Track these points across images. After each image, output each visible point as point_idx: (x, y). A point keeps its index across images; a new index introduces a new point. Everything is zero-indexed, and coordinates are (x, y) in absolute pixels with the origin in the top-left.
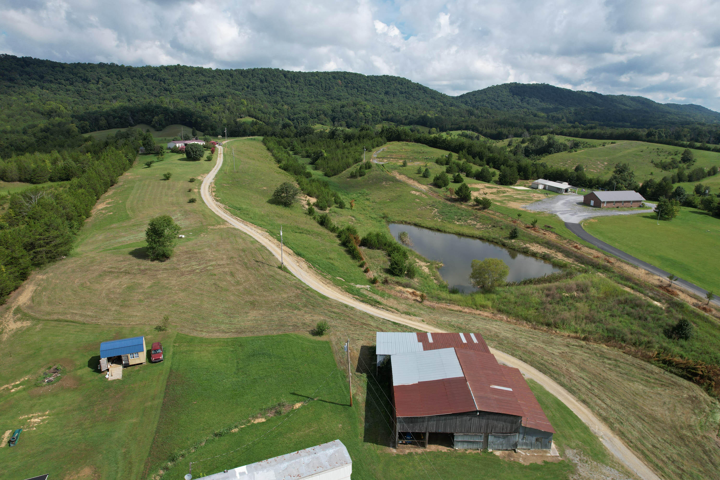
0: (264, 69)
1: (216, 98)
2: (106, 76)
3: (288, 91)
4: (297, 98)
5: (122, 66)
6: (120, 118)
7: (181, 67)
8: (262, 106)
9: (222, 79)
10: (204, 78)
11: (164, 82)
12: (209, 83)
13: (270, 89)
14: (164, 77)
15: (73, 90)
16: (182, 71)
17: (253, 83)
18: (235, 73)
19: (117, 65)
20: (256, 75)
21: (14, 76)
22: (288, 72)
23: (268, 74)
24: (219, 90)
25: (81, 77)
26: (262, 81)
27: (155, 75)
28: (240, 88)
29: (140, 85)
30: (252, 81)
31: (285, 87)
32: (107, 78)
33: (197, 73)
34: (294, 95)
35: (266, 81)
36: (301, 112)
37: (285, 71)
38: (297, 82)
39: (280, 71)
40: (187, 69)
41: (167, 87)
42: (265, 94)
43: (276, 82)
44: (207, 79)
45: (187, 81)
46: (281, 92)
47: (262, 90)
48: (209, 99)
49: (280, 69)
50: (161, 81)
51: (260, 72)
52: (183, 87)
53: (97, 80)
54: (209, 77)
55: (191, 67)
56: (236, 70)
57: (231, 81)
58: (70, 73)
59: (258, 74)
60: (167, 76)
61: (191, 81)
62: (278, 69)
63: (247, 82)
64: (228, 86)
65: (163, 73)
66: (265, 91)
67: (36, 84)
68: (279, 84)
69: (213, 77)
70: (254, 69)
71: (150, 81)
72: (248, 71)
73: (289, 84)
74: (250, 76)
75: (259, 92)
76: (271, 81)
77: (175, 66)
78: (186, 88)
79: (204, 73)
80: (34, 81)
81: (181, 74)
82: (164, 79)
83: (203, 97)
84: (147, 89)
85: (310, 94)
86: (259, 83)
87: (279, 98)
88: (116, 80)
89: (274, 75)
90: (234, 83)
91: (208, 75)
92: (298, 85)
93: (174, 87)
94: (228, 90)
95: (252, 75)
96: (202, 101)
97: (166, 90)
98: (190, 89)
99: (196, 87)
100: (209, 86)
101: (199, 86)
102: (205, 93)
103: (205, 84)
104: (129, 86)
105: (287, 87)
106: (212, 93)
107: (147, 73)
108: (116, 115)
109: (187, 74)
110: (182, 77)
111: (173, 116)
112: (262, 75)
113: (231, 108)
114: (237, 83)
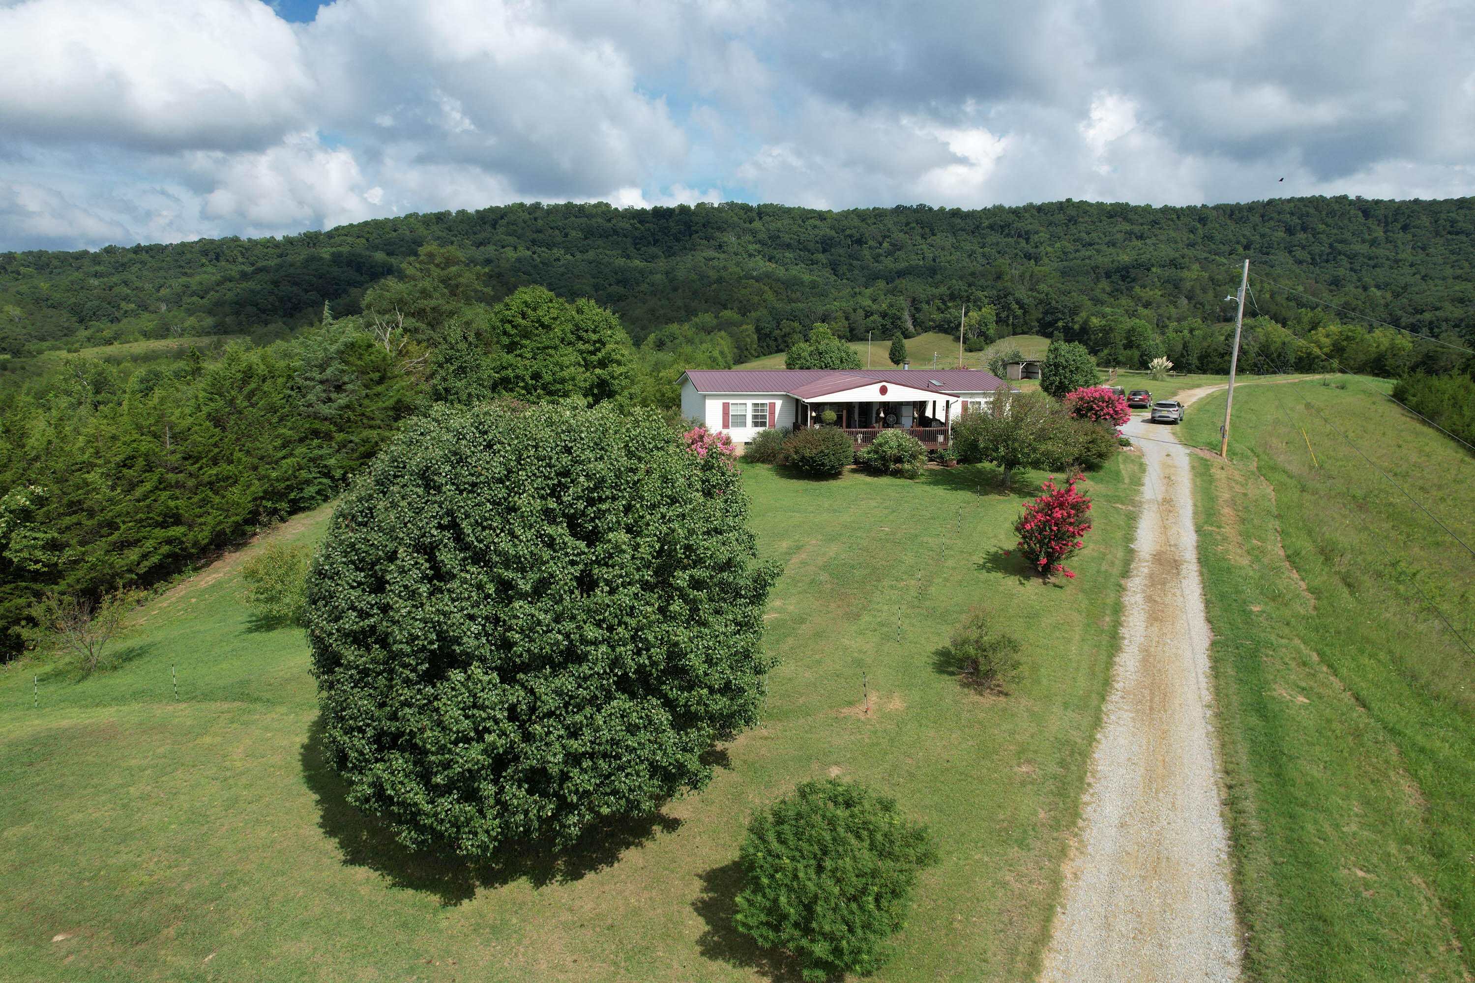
0: (1302, 200)
1: (1154, 270)
2: (901, 231)
3: (1380, 252)
4: (1407, 270)
5: (942, 210)
6: (884, 315)
7: (1074, 204)
8: (1301, 288)
9: (1177, 229)
10: (1127, 227)
11: (1027, 240)
12: (1141, 237)
13: (1316, 249)
14: (1029, 227)
15: (824, 261)
16: (1073, 213)
17: (1263, 236)
18: (1215, 213)
19: (931, 209)
20: (1275, 215)
21: (726, 239)
22: (1377, 202)
23: (1312, 210)
24: (1166, 252)
25: (851, 236)
26: (1290, 231)
27: (1008, 225)
28: (1227, 248)
29: (968, 246)
30: (1261, 230)
31: (1364, 241)
32: (901, 235)
33: (1111, 217)
34: (1397, 261)
35: (1304, 229)
36: (1447, 306)
37: (1367, 201)
38: (1405, 228)
39: (1351, 203)
40: (1088, 208)
41: (1032, 251)
42: (1300, 262)
43: (1335, 231)
44: (1137, 229)
45: (1083, 235)
46: (1352, 257)
47: (1290, 252)
48: (1133, 273)
49: (1352, 197)
50: (1019, 236)
51: (1287, 208)
52: (1070, 247)
53: (881, 239)
54: (1142, 224)
55: (1100, 205)
56: (1217, 208)
57: (1201, 232)
58: (832, 228)
59: (1279, 213)
60: (1036, 226)
61: (1094, 235)
62: (1345, 197)
63: (1247, 233)
64: (1191, 245)
65: (1030, 220)
66: (1300, 254)
67: (759, 252)
68: (1347, 235)
69: (1154, 223)
70: (1271, 202)
71: (994, 238)
72: (1251, 207)
73: (1379, 233)
74: (1257, 219)
75: (1280, 257)
76: (1321, 227)
77: (1061, 203)
78: (1077, 251)
79: (1131, 216)
80: (758, 246)
81: (1072, 220)
82: (1027, 233)
83: (1118, 270)
84: (984, 255)
85: (1454, 258)
86: (1281, 234)
87: (1341, 272)
88: (918, 238)
89: (1332, 213)
90: (1210, 238)
91: (1141, 221)
92: (1410, 237)
93: (1049, 249)
94: (1190, 253)
95: (1262, 216)
96: (1116, 277)
97: (1028, 257)
98: (1088, 253)
99: (1104, 248)
100: (1139, 243)
101: (1112, 244)
102: (1126, 258)
103: (1130, 241)
104: (943, 249)
105: (1374, 242)
106: (1144, 258)
107: (992, 220)
108: (875, 307)
109: (1087, 219)
110: (1073, 227)
111: (1019, 312)
112: (1292, 214)
113: (1198, 291)
114: (1218, 236)
